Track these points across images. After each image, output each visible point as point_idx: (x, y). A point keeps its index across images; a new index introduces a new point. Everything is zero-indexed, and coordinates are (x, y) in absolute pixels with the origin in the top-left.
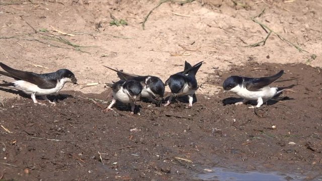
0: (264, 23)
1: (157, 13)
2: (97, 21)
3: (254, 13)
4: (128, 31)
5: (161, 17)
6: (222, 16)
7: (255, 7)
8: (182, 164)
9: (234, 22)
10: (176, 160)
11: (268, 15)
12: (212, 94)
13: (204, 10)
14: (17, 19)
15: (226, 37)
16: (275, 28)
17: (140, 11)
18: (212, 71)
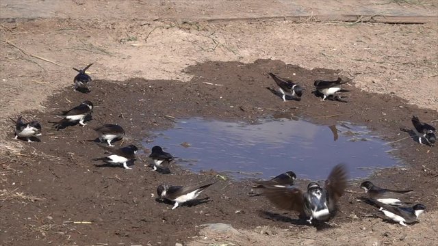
0: (215, 38)
1: (153, 34)
2: (120, 39)
3: (209, 33)
4: (137, 44)
5: (156, 36)
6: (191, 34)
7: (209, 29)
8: (169, 119)
9: (198, 38)
10: (165, 117)
11: (216, 34)
12: (187, 80)
13: (181, 31)
14: (74, 38)
15: (193, 47)
16: (221, 41)
17: (144, 33)
18: (187, 66)
